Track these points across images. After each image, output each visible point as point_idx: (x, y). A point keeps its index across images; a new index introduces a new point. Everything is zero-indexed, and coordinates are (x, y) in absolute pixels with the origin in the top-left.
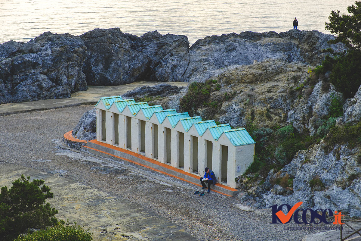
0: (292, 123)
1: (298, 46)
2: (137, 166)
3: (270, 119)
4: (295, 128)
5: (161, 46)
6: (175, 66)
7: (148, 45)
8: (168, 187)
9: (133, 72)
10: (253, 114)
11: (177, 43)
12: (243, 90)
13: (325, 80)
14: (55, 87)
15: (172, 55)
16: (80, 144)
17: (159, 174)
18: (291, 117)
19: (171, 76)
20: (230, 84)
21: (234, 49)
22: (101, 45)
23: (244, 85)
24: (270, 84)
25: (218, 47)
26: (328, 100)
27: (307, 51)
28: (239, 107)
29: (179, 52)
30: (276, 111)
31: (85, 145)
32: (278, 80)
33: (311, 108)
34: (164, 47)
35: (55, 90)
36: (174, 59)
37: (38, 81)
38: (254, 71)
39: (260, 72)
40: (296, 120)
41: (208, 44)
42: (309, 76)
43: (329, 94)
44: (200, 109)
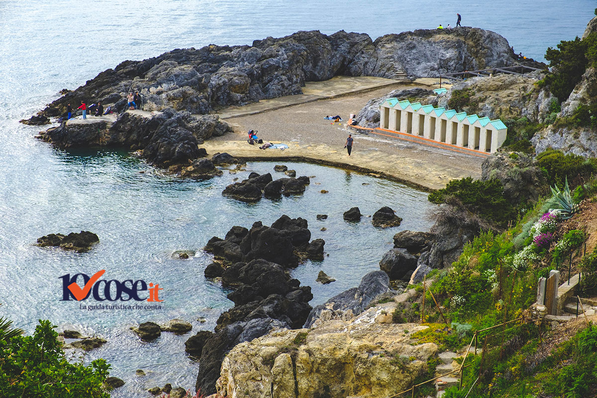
0: (526, 116)
1: (465, 43)
2: (421, 145)
3: (512, 113)
4: (528, 119)
5: (353, 45)
6: (366, 63)
7: (341, 44)
8: (450, 156)
9: (333, 68)
10: (501, 111)
11: (366, 42)
12: (490, 95)
13: (546, 90)
14: (291, 85)
15: (363, 53)
16: (368, 131)
17: (439, 149)
18: (524, 112)
19: (363, 71)
20: (481, 91)
21: (414, 47)
22: (310, 46)
23: (491, 92)
24: (508, 92)
25: (400, 45)
26: (549, 102)
27: (472, 47)
28: (491, 106)
29: (369, 51)
30: (515, 109)
31: (372, 131)
32: (512, 89)
33: (537, 107)
34: (356, 46)
35: (291, 88)
36: (365, 56)
37: (282, 81)
38: (497, 83)
39: (501, 84)
40: (529, 114)
41: (391, 42)
42: (534, 87)
43: (550, 99)
44: (464, 108)
